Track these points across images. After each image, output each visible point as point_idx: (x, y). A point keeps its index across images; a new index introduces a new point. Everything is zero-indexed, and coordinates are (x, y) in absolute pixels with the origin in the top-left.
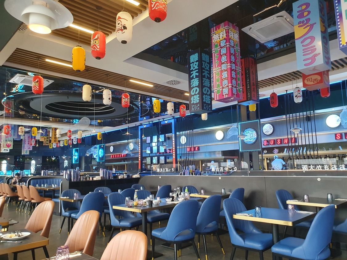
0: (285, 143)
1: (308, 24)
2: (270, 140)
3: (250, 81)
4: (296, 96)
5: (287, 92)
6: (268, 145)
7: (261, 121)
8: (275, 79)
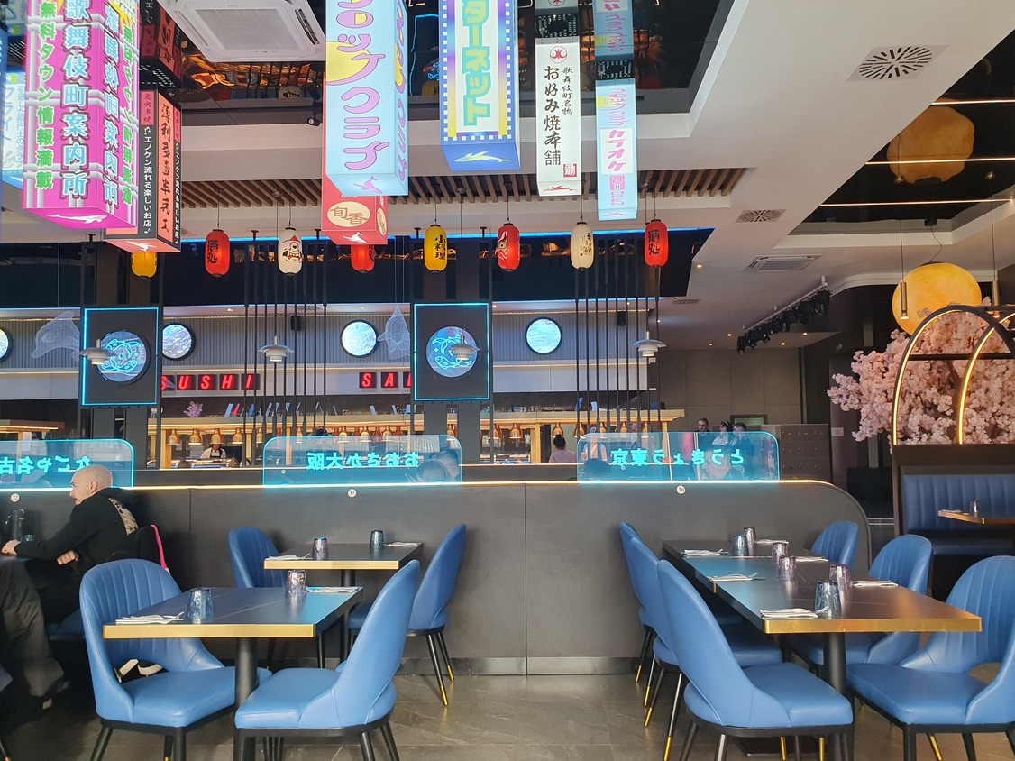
0: (223, 387)
1: (364, 51)
2: (179, 377)
3: (155, 174)
4: (285, 254)
5: (255, 237)
6: (172, 389)
7: (165, 314)
8: (225, 190)
